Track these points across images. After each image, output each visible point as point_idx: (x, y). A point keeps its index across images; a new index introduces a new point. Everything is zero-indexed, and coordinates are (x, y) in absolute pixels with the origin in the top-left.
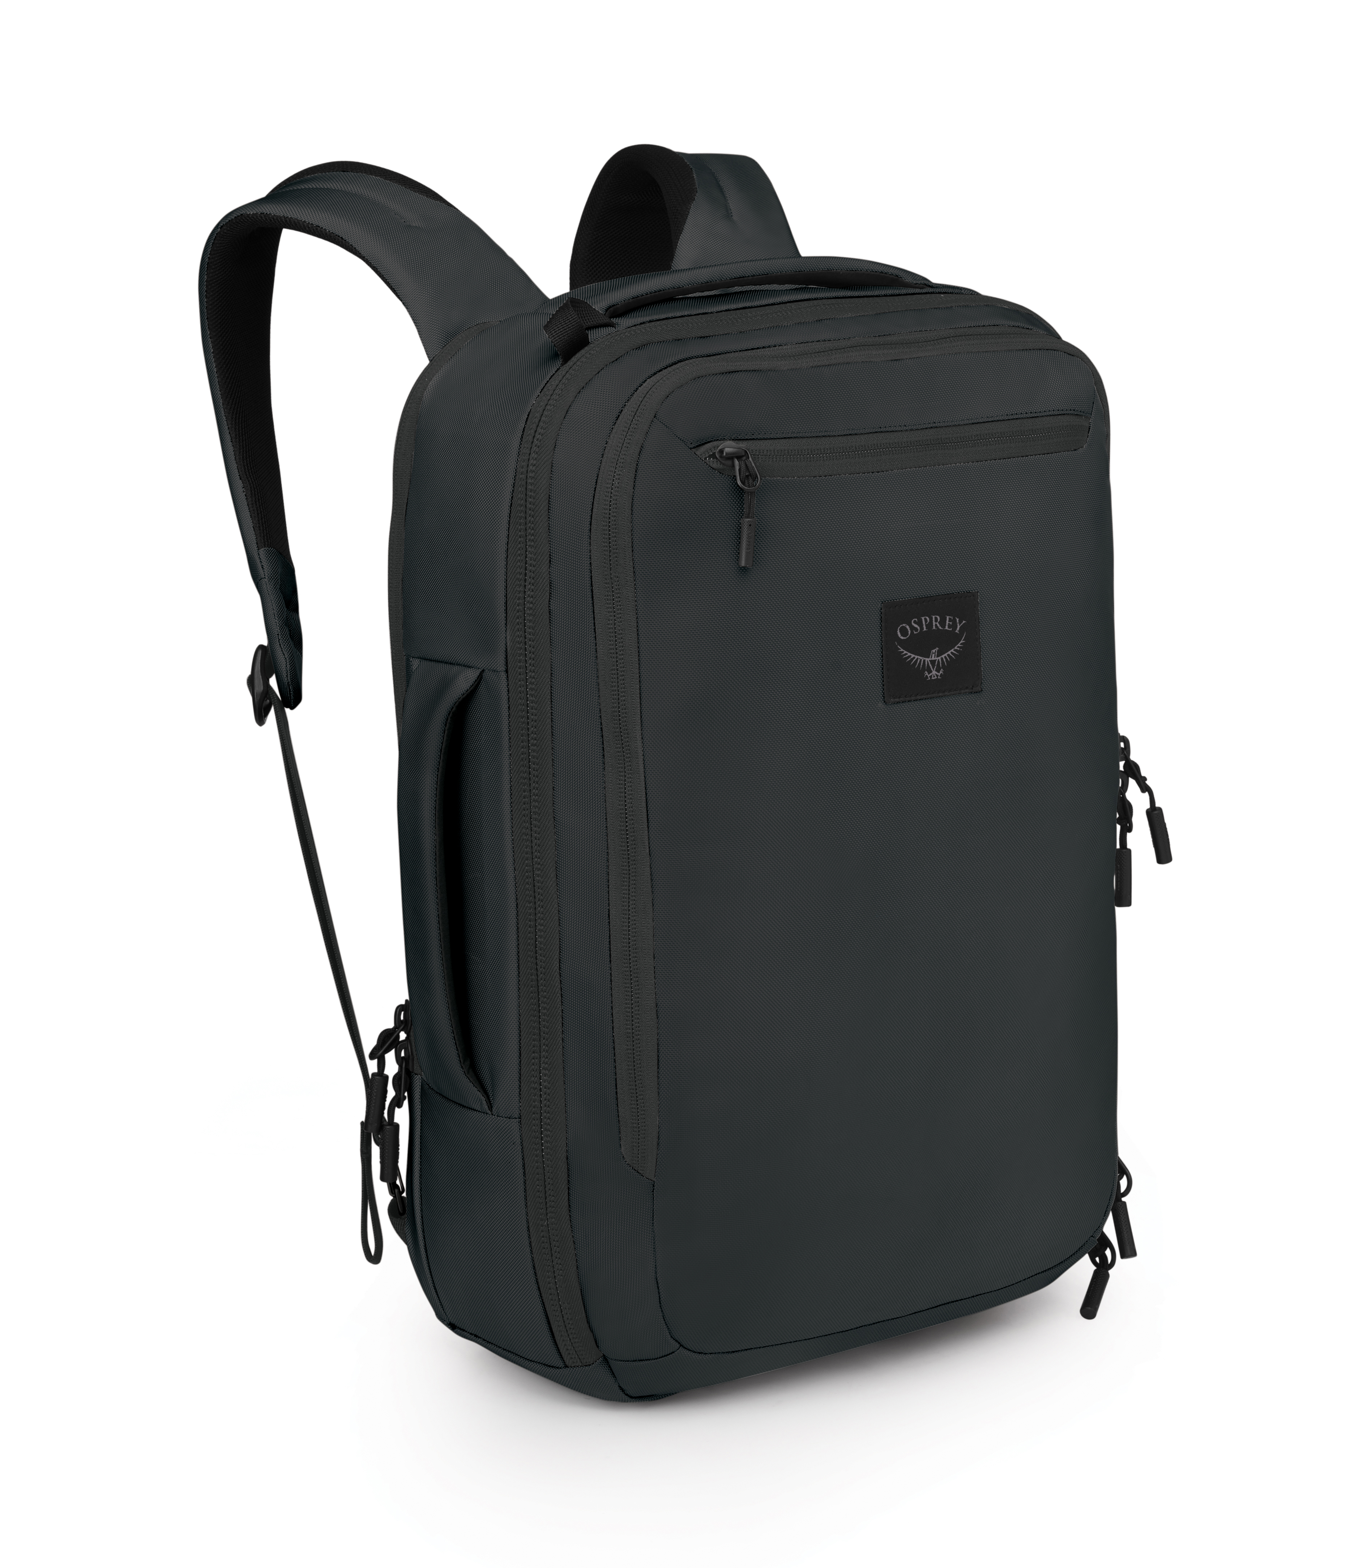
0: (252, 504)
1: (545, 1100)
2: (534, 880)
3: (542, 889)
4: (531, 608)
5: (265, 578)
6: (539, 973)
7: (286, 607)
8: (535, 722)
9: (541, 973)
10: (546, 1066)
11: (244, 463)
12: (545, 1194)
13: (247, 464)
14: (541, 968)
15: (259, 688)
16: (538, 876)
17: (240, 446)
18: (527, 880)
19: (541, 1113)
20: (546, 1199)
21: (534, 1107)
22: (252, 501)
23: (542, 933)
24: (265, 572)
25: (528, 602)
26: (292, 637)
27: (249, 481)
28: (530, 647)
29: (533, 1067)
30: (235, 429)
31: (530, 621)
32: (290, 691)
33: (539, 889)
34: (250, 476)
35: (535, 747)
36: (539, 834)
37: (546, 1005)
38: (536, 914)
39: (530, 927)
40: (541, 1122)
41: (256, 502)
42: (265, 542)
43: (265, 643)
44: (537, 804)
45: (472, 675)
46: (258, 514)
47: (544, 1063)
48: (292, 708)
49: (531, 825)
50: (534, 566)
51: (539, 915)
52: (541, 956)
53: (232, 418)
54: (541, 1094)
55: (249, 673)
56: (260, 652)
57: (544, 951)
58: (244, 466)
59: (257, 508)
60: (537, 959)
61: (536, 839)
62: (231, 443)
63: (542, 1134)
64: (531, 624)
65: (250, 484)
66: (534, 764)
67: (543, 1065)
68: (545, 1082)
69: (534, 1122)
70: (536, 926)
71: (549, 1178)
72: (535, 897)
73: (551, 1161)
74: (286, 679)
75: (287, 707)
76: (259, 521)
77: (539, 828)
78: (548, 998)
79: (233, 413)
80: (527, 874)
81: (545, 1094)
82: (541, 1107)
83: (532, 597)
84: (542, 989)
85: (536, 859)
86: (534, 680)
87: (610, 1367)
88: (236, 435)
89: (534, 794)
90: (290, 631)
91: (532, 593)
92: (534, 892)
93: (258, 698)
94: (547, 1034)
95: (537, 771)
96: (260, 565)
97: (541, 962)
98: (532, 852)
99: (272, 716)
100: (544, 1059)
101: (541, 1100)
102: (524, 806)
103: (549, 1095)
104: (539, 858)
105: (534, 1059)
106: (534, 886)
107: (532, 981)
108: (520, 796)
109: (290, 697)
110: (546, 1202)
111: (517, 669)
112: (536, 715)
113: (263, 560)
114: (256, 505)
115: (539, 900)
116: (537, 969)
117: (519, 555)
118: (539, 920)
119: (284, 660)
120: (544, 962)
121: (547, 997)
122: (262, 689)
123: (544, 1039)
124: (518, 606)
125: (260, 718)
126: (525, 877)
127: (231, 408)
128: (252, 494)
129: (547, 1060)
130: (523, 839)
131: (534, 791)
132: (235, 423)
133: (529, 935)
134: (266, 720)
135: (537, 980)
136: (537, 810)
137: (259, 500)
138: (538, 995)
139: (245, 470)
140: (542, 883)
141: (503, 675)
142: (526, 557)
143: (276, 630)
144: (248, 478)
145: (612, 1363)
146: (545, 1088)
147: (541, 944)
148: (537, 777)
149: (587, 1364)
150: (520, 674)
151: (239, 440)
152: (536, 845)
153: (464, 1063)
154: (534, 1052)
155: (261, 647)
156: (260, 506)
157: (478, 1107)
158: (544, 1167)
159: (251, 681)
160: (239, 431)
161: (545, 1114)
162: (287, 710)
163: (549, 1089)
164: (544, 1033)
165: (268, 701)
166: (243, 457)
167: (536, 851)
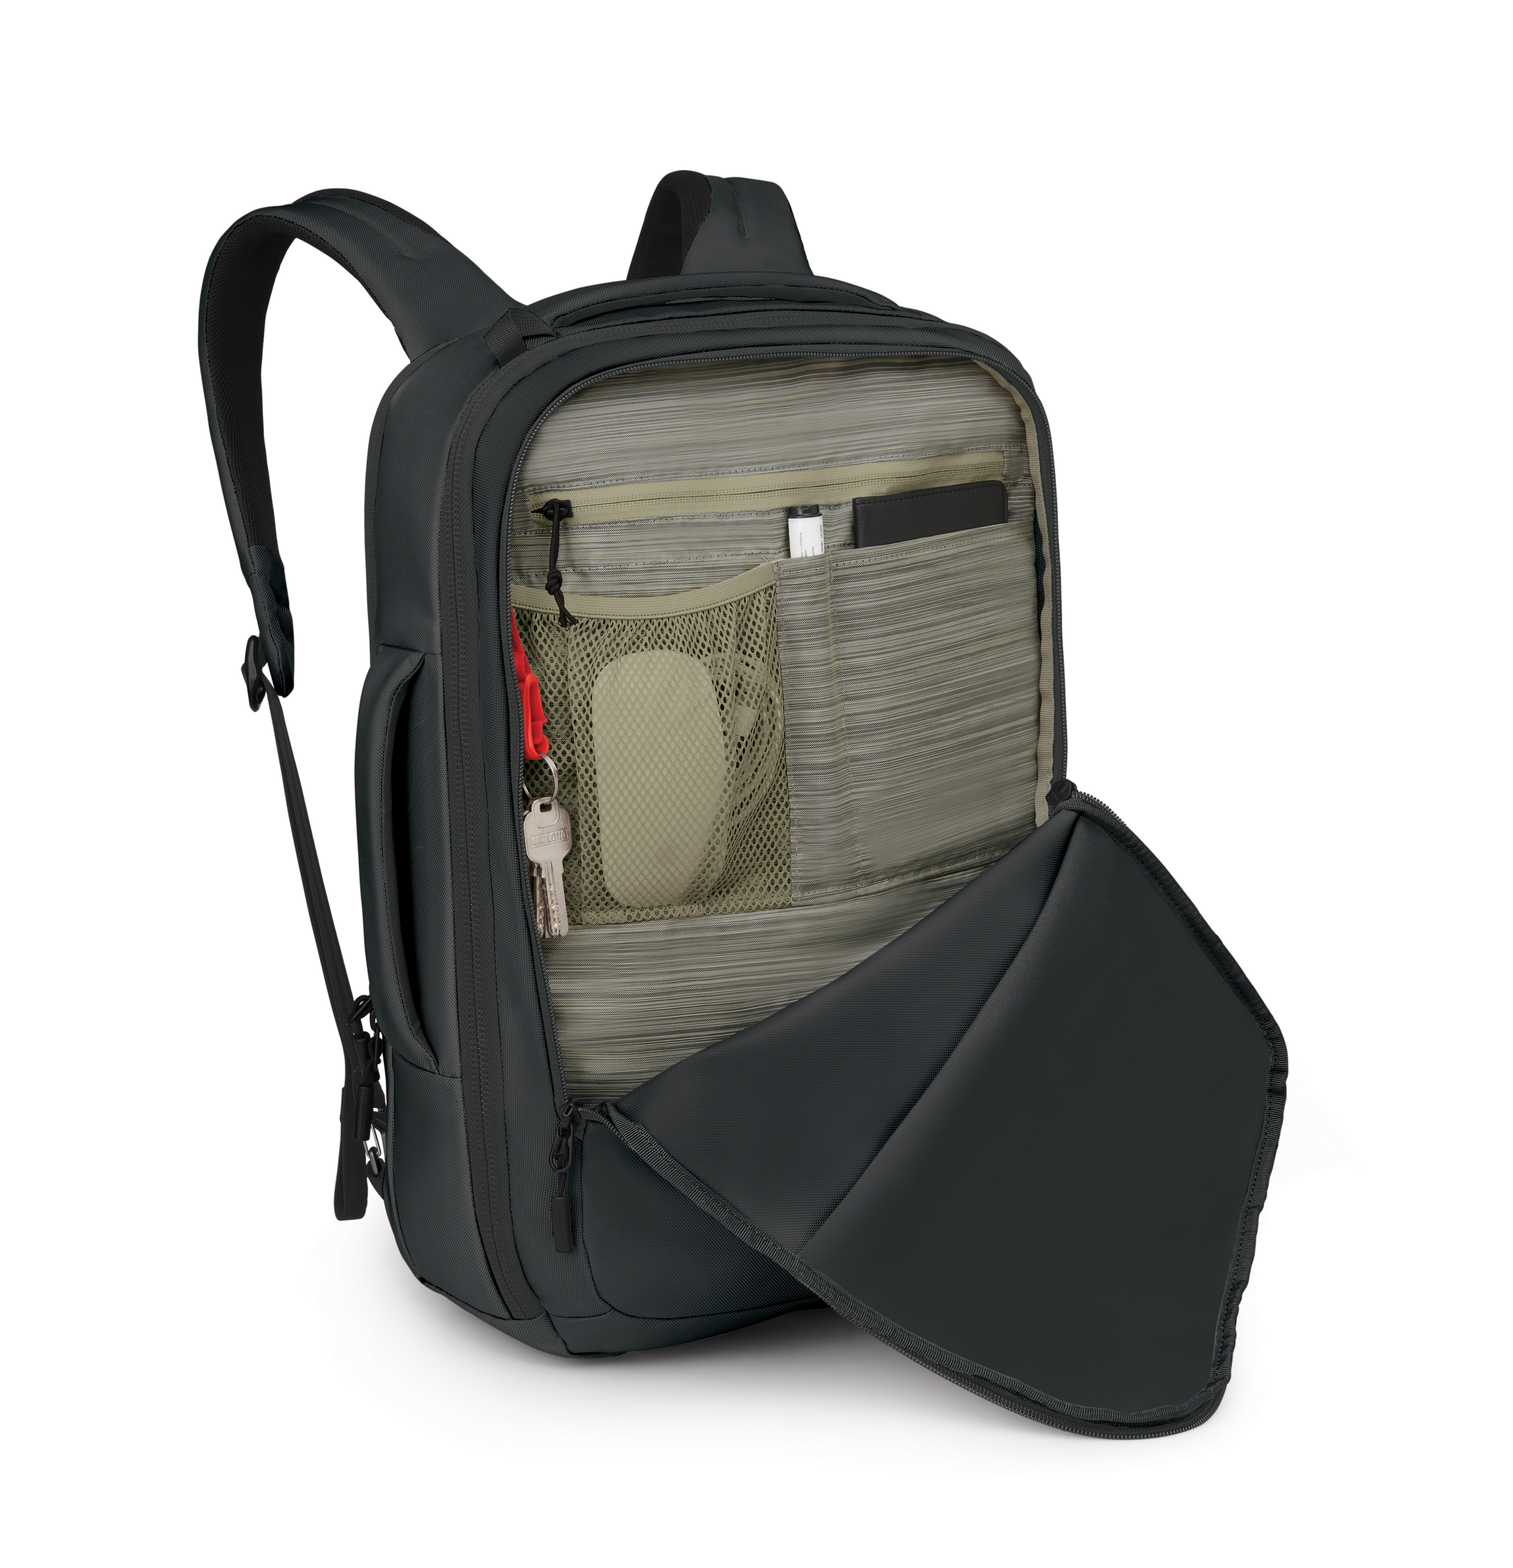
0: (243, 505)
1: (483, 1061)
2: (467, 851)
3: (475, 859)
4: (462, 595)
5: (255, 573)
6: (474, 940)
7: (277, 601)
8: (465, 701)
9: (476, 940)
10: (483, 1028)
11: (236, 465)
12: (485, 1151)
13: (239, 467)
14: (476, 934)
15: (253, 676)
16: (471, 848)
17: (232, 450)
18: (461, 852)
19: (480, 1073)
20: (486, 1156)
21: (473, 1068)
22: (243, 501)
23: (477, 901)
24: (256, 567)
25: (459, 589)
26: (283, 630)
27: (240, 483)
28: (462, 630)
29: (470, 1030)
30: (228, 433)
31: (461, 607)
32: (282, 679)
33: (472, 859)
34: (242, 478)
35: (466, 726)
36: (472, 807)
37: (479, 970)
38: (469, 883)
39: (464, 896)
40: (480, 1082)
41: (247, 503)
42: (255, 541)
43: (257, 634)
44: (470, 779)
45: (416, 658)
46: (249, 514)
47: (480, 1025)
48: (285, 696)
49: (465, 799)
50: (461, 555)
51: (473, 884)
52: (475, 923)
53: (225, 423)
54: (479, 1056)
55: (243, 661)
56: (252, 642)
57: (479, 918)
58: (236, 469)
59: (248, 508)
60: (471, 926)
61: (469, 812)
62: (223, 446)
63: (481, 1094)
64: (462, 609)
65: (241, 486)
66: (465, 742)
67: (479, 1028)
68: (482, 1044)
69: (474, 1082)
70: (470, 894)
71: (488, 1136)
72: (468, 867)
73: (490, 1120)
74: (279, 668)
75: (280, 695)
76: (249, 520)
77: (472, 801)
78: (482, 964)
79: (226, 417)
80: (461, 845)
81: (483, 1055)
82: (480, 1068)
83: (461, 584)
84: (476, 955)
85: (470, 831)
86: (464, 662)
87: (551, 1322)
88: (228, 439)
89: (467, 770)
90: (281, 624)
91: (461, 581)
92: (468, 862)
93: (253, 685)
94: (481, 998)
95: (468, 748)
96: (250, 562)
97: (476, 928)
98: (466, 825)
99: (265, 702)
100: (479, 1022)
101: (479, 1062)
102: (458, 782)
103: (486, 1056)
104: (473, 830)
105: (470, 1022)
106: (467, 857)
107: (467, 948)
108: (454, 773)
109: (283, 684)
110: (487, 1160)
111: (450, 652)
112: (466, 695)
113: (254, 557)
114: (247, 505)
115: (472, 870)
116: (471, 935)
117: (447, 544)
118: (473, 889)
119: (275, 650)
120: (478, 929)
121: (481, 962)
122: (256, 676)
123: (479, 1003)
124: (450, 593)
125: (255, 704)
126: (459, 849)
127: (224, 412)
128: (243, 495)
129: (483, 1022)
130: (458, 813)
131: (466, 767)
132: (228, 427)
133: (464, 903)
134: (260, 706)
135: (472, 947)
136: (470, 785)
137: (250, 501)
138: (473, 961)
139: (237, 471)
140: (475, 854)
141: (439, 657)
142: (453, 547)
143: (267, 621)
144: (239, 480)
145: (553, 1318)
146: (483, 1049)
147: (475, 911)
148: (469, 754)
149: (530, 1318)
150: (453, 657)
151: (232, 444)
152: (469, 817)
153: (412, 1025)
154: (470, 1016)
155: (253, 638)
156: (250, 506)
157: (427, 1067)
158: (483, 1125)
159: (245, 669)
160: (231, 435)
161: (484, 1074)
162: (280, 698)
163: (486, 1050)
164: (478, 997)
165: (262, 688)
166: (235, 460)
167: (470, 823)
